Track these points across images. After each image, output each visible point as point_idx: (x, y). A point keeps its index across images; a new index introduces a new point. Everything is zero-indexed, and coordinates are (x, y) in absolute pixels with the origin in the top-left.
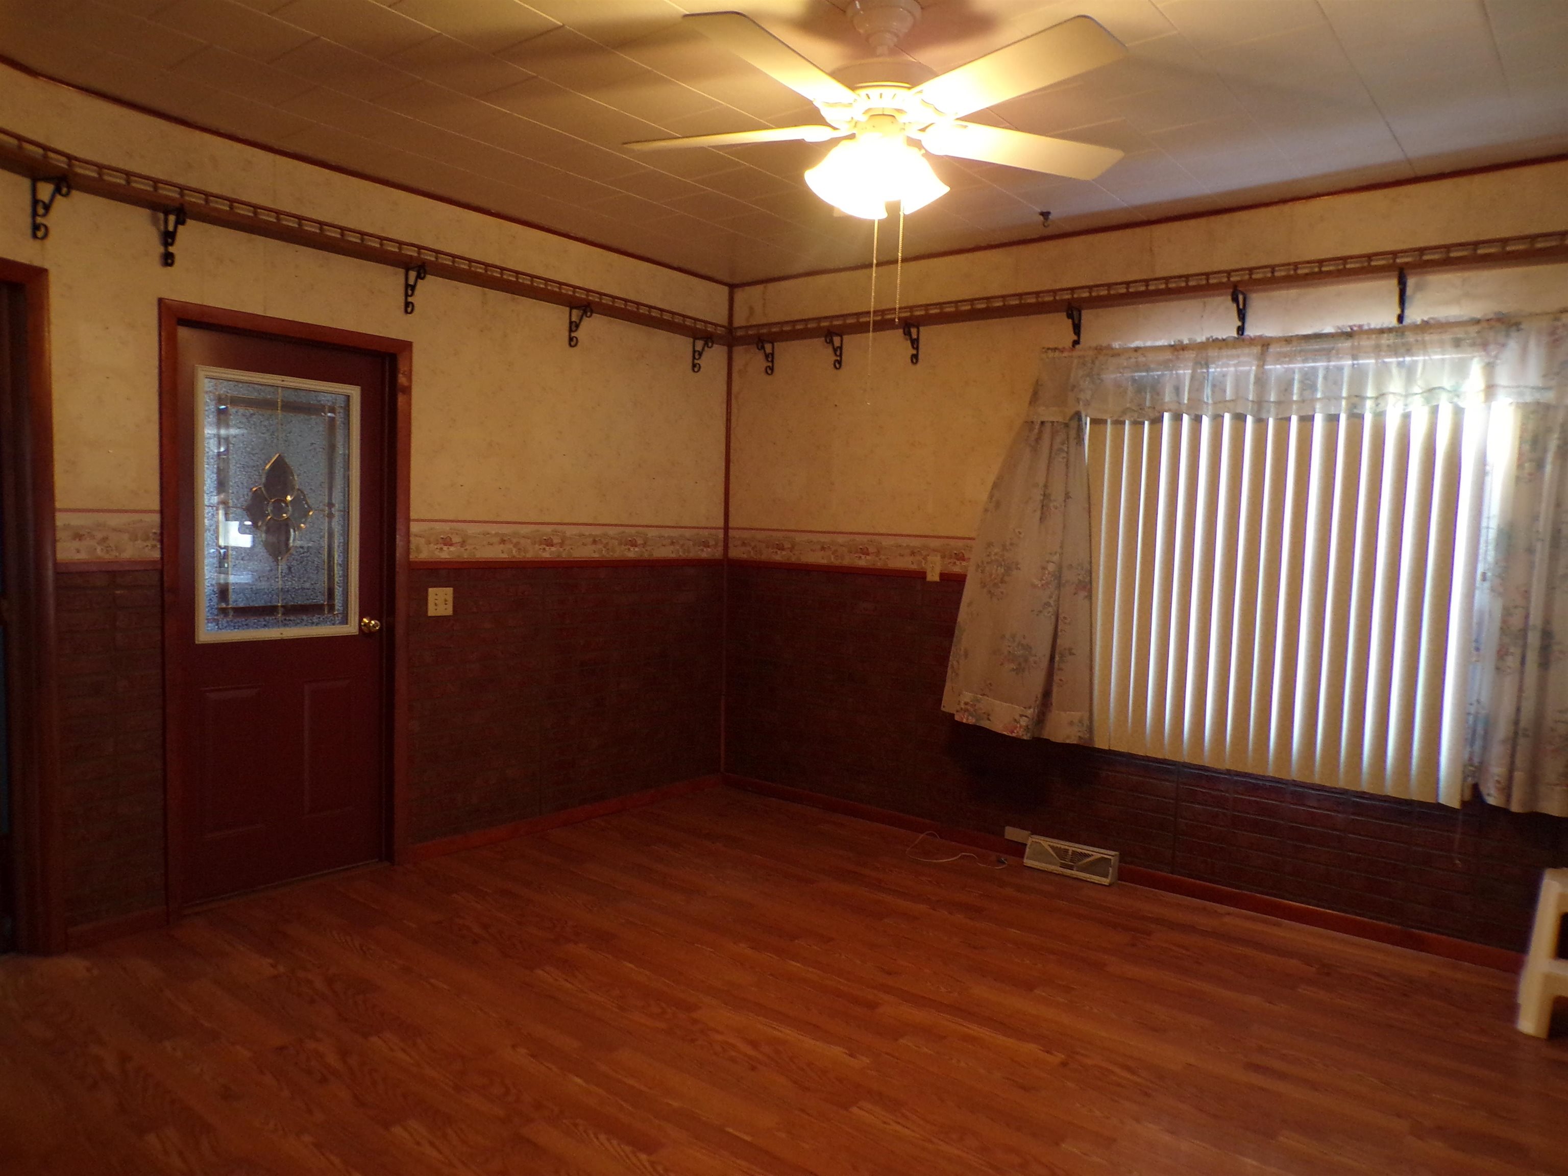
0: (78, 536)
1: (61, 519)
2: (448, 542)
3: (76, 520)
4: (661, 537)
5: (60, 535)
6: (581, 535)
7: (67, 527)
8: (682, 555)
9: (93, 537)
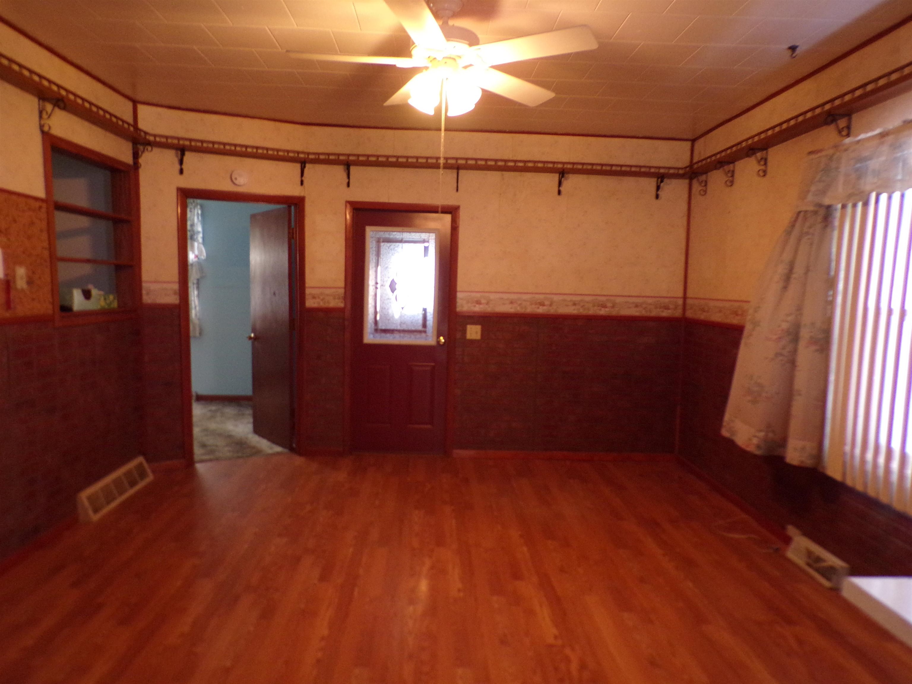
0: (314, 297)
1: (308, 291)
2: (478, 302)
3: (314, 291)
4: (626, 302)
5: (307, 297)
6: (564, 300)
7: (310, 294)
8: (644, 313)
9: (319, 298)
